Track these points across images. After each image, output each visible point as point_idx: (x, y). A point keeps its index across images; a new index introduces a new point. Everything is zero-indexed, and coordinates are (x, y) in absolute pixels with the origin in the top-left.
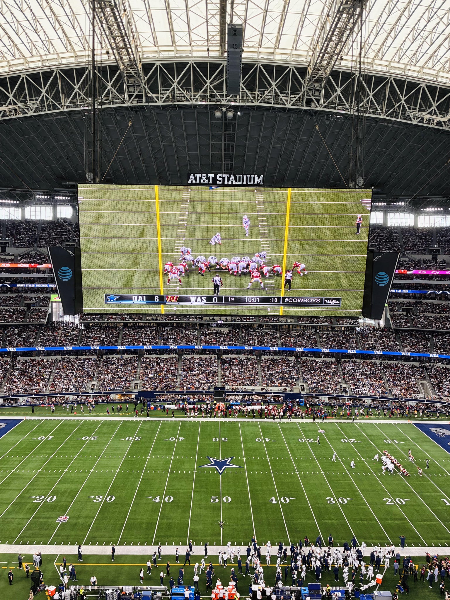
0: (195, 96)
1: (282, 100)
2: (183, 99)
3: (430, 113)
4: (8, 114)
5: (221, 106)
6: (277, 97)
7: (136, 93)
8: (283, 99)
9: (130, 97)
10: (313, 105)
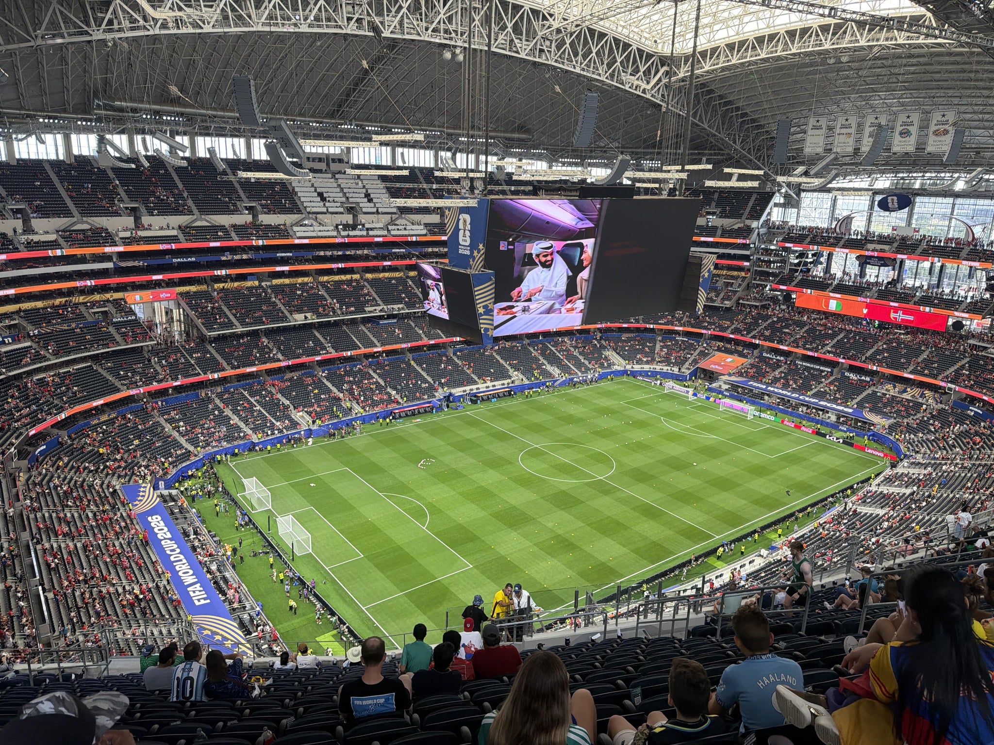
0: (427, 29)
1: (516, 46)
2: (412, 31)
3: (638, 79)
4: (170, 25)
5: (455, 47)
6: (512, 41)
7: (356, 16)
8: (518, 45)
9: (349, 19)
10: (544, 57)
